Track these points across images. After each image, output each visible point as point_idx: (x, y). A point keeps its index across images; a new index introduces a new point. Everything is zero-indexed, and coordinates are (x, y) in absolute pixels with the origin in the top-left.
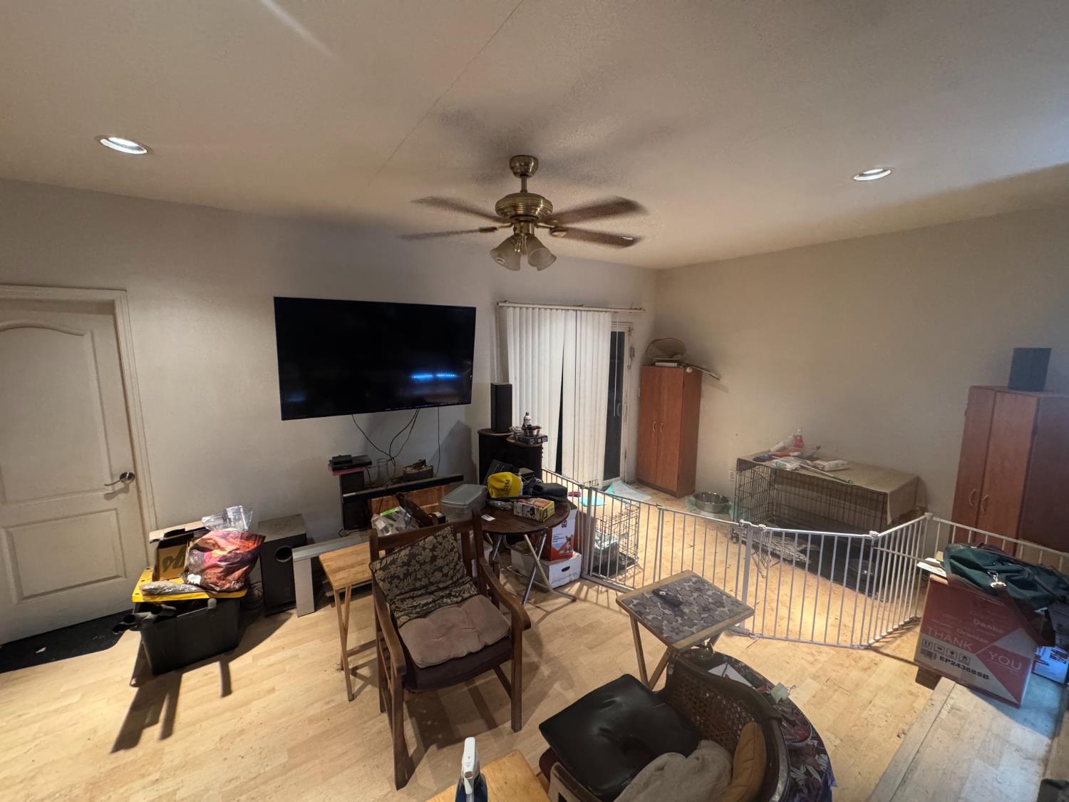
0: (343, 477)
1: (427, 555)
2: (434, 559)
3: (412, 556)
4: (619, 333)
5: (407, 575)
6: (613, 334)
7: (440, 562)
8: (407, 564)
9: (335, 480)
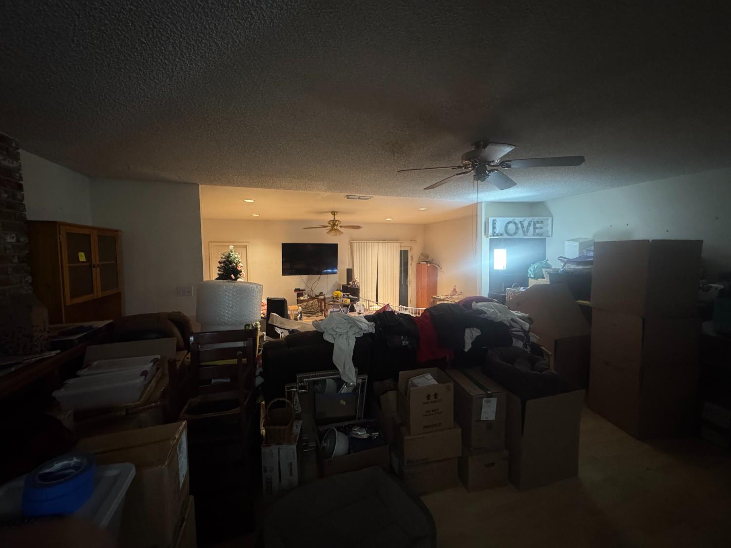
0: (298, 294)
1: (311, 304)
2: (312, 306)
3: (307, 304)
4: (404, 251)
5: (305, 308)
6: (401, 251)
7: (314, 307)
8: (306, 306)
9: (295, 294)
